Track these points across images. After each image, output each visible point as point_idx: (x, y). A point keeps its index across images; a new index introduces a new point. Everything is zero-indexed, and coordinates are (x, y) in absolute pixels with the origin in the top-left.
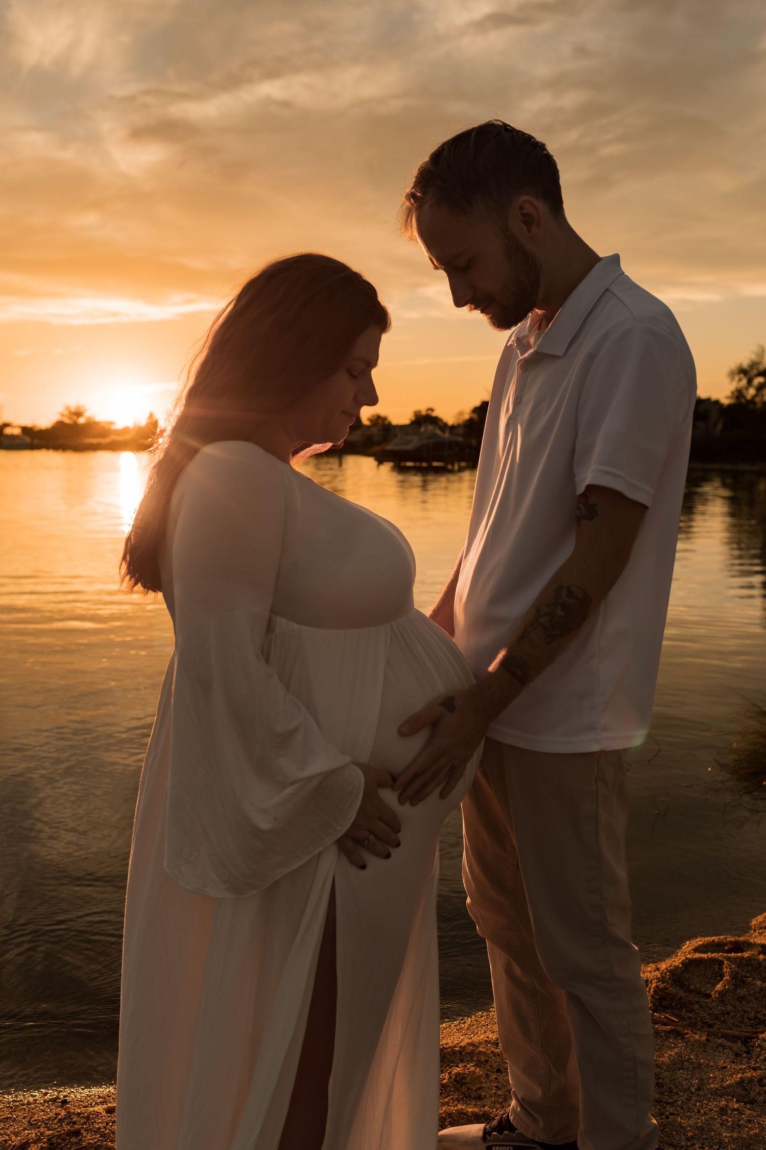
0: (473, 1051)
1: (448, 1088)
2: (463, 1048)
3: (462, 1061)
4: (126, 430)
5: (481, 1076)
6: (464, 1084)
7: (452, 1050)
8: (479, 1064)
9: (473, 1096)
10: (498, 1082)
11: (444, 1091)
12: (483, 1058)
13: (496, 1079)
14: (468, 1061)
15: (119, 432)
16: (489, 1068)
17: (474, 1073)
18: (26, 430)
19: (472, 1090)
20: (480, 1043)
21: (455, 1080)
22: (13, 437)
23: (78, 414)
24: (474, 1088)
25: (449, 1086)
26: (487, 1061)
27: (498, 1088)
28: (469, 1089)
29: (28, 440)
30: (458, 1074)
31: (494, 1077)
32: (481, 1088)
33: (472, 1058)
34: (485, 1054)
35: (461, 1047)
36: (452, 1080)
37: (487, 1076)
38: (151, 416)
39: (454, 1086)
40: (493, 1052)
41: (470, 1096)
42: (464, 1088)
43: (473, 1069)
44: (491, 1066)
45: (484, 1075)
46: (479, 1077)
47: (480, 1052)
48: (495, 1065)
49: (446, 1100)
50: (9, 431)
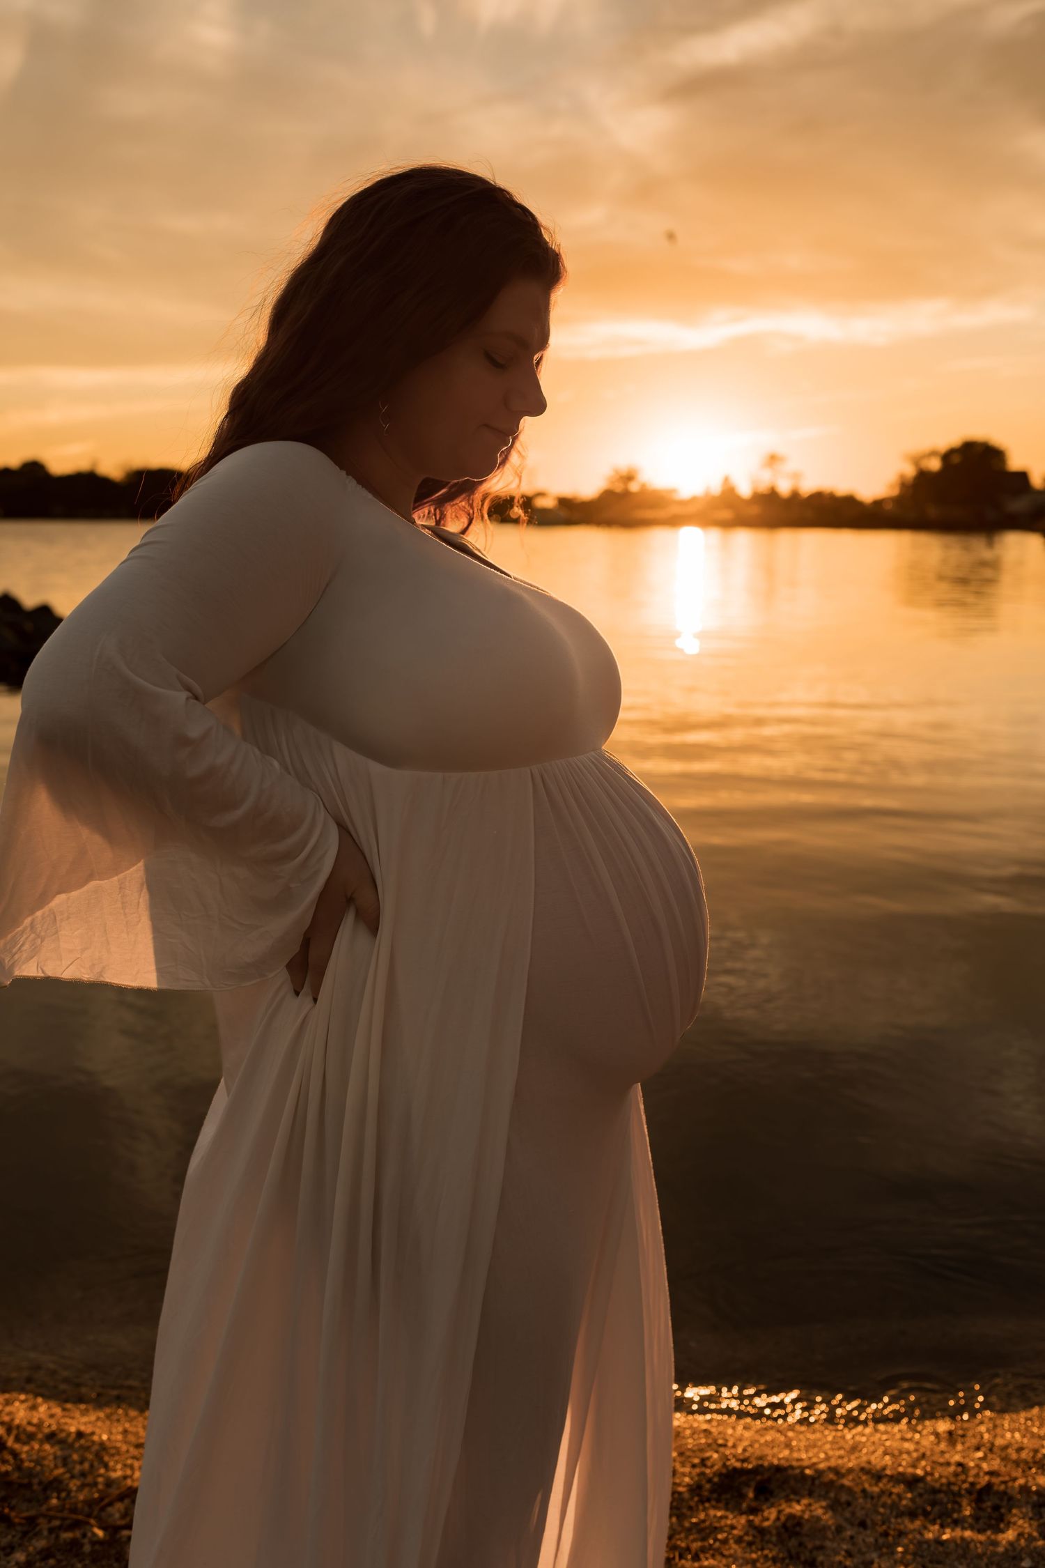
0: (832, 1482)
1: (767, 1537)
2: (820, 1473)
3: (810, 1494)
4: (694, 500)
5: (829, 1527)
6: (797, 1534)
7: (802, 1473)
8: (833, 1507)
9: (803, 1558)
10: (854, 1544)
11: (758, 1540)
12: (844, 1497)
13: (852, 1537)
14: (820, 1496)
15: (683, 503)
16: (847, 1514)
17: (818, 1519)
18: (564, 502)
19: (806, 1547)
20: (850, 1470)
21: (784, 1526)
22: (544, 511)
23: (629, 478)
24: (810, 1546)
25: (770, 1533)
26: (849, 1504)
27: (849, 1554)
28: (801, 1544)
29: (563, 514)
30: (791, 1517)
31: (849, 1533)
32: (821, 1548)
33: (827, 1492)
34: (849, 1490)
35: (817, 1471)
36: (778, 1524)
37: (839, 1529)
38: (726, 480)
39: (779, 1535)
40: (864, 1491)
41: (798, 1558)
42: (793, 1543)
43: (820, 1512)
44: (853, 1514)
45: (833, 1528)
46: (825, 1528)
47: (843, 1486)
48: (860, 1514)
49: (754, 1556)
50: (541, 503)
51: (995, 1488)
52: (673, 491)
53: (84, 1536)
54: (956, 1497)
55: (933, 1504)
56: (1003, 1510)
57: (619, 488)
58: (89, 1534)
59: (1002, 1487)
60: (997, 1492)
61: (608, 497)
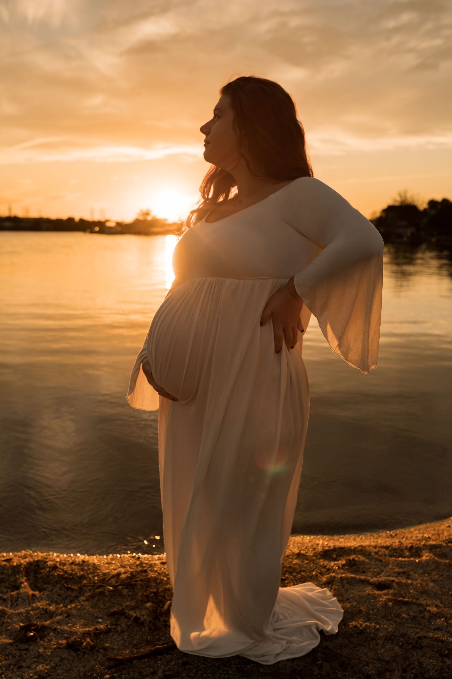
15: (170, 225)
18: (118, 224)
22: (110, 228)
23: (147, 214)
29: (119, 229)
50: (108, 224)
51: (414, 547)
52: (166, 220)
53: (105, 590)
54: (402, 550)
55: (396, 553)
56: (419, 552)
57: (141, 218)
58: (106, 589)
59: (417, 546)
60: (415, 548)
61: (137, 222)
